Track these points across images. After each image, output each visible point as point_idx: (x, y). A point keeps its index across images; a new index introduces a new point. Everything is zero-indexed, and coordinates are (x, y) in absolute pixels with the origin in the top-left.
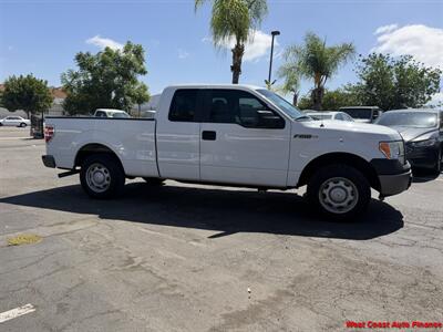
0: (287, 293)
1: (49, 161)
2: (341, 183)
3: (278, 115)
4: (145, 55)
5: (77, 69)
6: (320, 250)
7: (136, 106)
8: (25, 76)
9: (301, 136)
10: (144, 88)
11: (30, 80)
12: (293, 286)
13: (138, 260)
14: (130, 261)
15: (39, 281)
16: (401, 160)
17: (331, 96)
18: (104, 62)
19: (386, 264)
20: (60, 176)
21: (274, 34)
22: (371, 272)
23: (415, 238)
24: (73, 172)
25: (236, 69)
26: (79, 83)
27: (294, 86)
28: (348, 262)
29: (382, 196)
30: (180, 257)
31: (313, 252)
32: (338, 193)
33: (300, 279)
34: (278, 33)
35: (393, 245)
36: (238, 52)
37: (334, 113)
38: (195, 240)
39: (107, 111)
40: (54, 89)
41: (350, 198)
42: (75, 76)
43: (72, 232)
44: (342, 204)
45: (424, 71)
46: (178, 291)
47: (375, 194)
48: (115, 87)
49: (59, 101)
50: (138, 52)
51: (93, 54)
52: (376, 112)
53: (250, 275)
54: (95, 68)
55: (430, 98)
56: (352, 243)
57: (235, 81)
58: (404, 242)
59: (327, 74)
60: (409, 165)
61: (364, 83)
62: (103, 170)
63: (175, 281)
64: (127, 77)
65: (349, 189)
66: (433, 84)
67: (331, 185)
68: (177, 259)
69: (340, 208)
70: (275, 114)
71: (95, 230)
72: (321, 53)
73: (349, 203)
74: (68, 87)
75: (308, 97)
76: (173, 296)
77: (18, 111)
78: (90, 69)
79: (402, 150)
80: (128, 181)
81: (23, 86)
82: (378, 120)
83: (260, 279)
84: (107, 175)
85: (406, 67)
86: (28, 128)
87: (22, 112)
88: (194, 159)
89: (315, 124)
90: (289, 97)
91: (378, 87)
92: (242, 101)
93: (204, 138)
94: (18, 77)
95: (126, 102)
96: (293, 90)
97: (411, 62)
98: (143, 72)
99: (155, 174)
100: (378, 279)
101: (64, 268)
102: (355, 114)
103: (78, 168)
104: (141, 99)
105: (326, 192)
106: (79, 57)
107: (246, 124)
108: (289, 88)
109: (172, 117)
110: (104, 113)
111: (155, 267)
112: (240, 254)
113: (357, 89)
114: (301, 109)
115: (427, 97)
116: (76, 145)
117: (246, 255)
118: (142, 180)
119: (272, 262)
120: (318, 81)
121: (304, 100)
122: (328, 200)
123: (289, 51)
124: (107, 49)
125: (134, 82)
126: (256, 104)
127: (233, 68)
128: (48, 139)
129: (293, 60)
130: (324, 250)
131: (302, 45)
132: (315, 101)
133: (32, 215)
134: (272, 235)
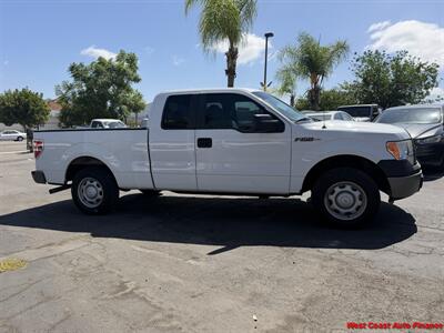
0: (298, 320)
1: (39, 177)
2: (348, 188)
3: (276, 118)
4: (138, 63)
5: (71, 80)
6: (329, 264)
7: (133, 114)
8: (20, 90)
9: (302, 140)
10: (140, 96)
11: (26, 94)
12: (304, 310)
13: (131, 286)
14: (122, 286)
15: (20, 317)
16: (411, 160)
17: (327, 95)
18: (98, 73)
19: (404, 277)
20: (52, 191)
21: (268, 36)
22: (390, 289)
23: (431, 245)
24: (64, 187)
25: (231, 73)
26: (74, 94)
27: (290, 88)
28: (363, 277)
29: (391, 200)
30: (178, 280)
31: (323, 267)
32: (345, 199)
33: (311, 301)
34: (271, 35)
35: (408, 254)
36: (232, 55)
37: (333, 113)
38: (194, 258)
39: (102, 121)
40: (50, 101)
41: (359, 203)
42: (70, 88)
43: (61, 254)
44: (350, 210)
45: (421, 65)
46: (175, 323)
47: (384, 197)
48: (110, 97)
49: (55, 112)
50: (132, 60)
51: (87, 64)
52: (375, 109)
53: (254, 298)
54: (89, 79)
55: (428, 94)
56: (365, 253)
57: (231, 85)
58: (421, 250)
59: (323, 74)
60: (419, 165)
61: (360, 80)
62: (95, 183)
63: (172, 309)
64: (122, 86)
65: (357, 194)
66: (430, 79)
67: (337, 190)
68: (175, 283)
69: (348, 214)
70: (274, 117)
71: (86, 250)
72: (316, 53)
73: (358, 209)
74: (63, 99)
75: (305, 98)
76: (169, 329)
77: (14, 125)
78: (84, 80)
79: (411, 150)
80: (122, 194)
81: (19, 99)
82: (379, 118)
83: (267, 304)
84: (100, 189)
85: (402, 62)
86: (25, 141)
87: (18, 126)
88: (190, 168)
89: (316, 126)
90: (286, 99)
91: (375, 84)
92: (238, 105)
93: (199, 146)
94: (13, 91)
95: (121, 111)
96: (289, 91)
97: (407, 58)
98: (137, 80)
99: (150, 186)
100: (399, 297)
101: (49, 298)
102: (355, 113)
103: (70, 183)
104: (137, 108)
105: (332, 197)
106: (72, 68)
107: (244, 129)
108: (285, 89)
109: (165, 126)
110: (100, 123)
111: (150, 293)
112: (243, 273)
113: (354, 87)
114: (299, 109)
115: (425, 91)
116: (67, 158)
117: (250, 274)
118: (138, 192)
119: (278, 281)
120: (315, 81)
121: (301, 101)
122: (335, 206)
123: (283, 52)
124: (100, 59)
125: (129, 90)
126: (253, 107)
127: (227, 72)
128: (37, 154)
129: (288, 62)
130: (335, 264)
131: (296, 45)
132: (313, 101)
133: (20, 236)
134: (277, 248)
